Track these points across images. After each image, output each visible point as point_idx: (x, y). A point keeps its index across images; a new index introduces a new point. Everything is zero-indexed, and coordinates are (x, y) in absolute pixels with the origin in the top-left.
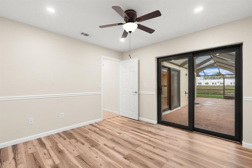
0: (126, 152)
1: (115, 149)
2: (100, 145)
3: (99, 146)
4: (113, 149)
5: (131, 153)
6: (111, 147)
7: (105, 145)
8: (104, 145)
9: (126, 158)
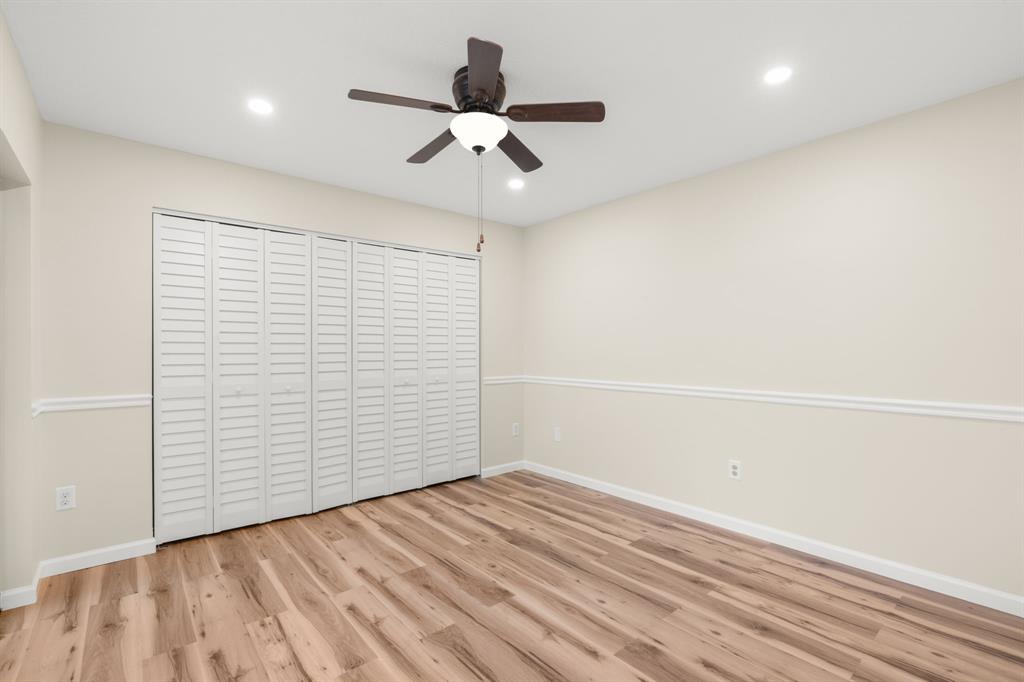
0: (499, 612)
1: (541, 627)
2: (616, 655)
3: (621, 648)
4: (550, 630)
5: (484, 607)
6: (558, 638)
7: (594, 654)
8: (600, 654)
9: (505, 594)
